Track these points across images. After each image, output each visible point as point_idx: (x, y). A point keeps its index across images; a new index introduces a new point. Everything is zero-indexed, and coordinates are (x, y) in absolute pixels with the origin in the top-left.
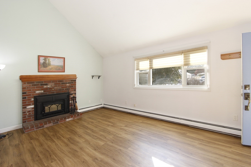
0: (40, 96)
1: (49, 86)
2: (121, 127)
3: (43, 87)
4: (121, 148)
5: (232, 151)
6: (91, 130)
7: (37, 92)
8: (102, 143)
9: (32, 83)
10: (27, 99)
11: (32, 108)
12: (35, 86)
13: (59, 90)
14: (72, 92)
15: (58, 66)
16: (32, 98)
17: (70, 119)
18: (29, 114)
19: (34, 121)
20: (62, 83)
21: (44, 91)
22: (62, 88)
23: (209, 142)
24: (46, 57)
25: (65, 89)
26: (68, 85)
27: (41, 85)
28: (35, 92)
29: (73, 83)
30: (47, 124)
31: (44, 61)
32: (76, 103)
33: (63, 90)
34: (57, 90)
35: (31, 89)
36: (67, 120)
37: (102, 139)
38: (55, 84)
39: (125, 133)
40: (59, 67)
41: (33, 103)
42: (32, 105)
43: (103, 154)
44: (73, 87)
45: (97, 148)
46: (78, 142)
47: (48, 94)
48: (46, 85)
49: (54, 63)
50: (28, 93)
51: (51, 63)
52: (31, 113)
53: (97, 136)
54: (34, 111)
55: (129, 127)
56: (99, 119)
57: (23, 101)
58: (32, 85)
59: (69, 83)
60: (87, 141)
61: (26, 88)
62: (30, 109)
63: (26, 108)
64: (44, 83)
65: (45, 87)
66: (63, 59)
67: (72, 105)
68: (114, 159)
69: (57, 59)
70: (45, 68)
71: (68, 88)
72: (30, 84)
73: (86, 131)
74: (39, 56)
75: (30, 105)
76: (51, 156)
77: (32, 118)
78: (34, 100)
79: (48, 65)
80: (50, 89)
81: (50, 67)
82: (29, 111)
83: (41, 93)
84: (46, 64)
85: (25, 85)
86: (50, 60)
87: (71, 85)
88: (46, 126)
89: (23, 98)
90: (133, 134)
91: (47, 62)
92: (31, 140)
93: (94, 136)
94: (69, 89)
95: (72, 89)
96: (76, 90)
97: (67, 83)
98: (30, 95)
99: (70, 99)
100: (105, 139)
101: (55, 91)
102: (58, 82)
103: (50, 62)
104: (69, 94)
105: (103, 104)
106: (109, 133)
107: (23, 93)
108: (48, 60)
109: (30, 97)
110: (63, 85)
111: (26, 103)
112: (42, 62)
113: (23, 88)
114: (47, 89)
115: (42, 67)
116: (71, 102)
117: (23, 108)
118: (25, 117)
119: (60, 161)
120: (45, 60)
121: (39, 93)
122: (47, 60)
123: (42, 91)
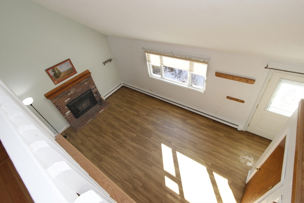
0: (70, 102)
1: (72, 93)
2: (144, 117)
3: (68, 95)
4: (147, 138)
5: (206, 134)
6: (123, 122)
7: (66, 101)
8: (135, 135)
9: (57, 97)
10: (62, 109)
11: (70, 113)
12: (62, 98)
13: (81, 91)
14: (93, 87)
15: (68, 70)
16: (65, 106)
17: (102, 111)
18: (70, 117)
19: (76, 119)
20: (81, 85)
21: (71, 98)
22: (83, 88)
23: (197, 127)
24: (53, 68)
25: (85, 88)
26: (86, 83)
27: (65, 94)
28: (64, 102)
29: (89, 79)
30: (88, 121)
31: (53, 73)
32: (100, 95)
33: (84, 89)
34: (80, 92)
35: (61, 101)
36: (100, 112)
37: (134, 130)
38: (75, 88)
39: (148, 123)
40: (70, 71)
41: (68, 109)
42: (68, 111)
43: (137, 144)
44: (91, 83)
45: (133, 140)
46: (120, 136)
47: (75, 98)
48: (69, 92)
49: (63, 69)
50: (60, 105)
51: (61, 71)
52: (71, 116)
53: (129, 128)
54: (72, 113)
55: (150, 116)
56: (125, 107)
57: (60, 111)
58: (59, 98)
59: (86, 82)
60: (124, 134)
61: (56, 102)
62: (68, 114)
63: (65, 115)
64: (66, 92)
65: (69, 94)
66: (68, 62)
67: (97, 97)
68: (144, 147)
69: (63, 65)
70: (59, 79)
71: (87, 86)
72: (57, 98)
73: (120, 124)
74: (47, 71)
75: (66, 112)
76: (109, 149)
77: (74, 119)
78: (68, 107)
79: (59, 74)
80: (74, 94)
81: (62, 75)
82: (69, 116)
83: (70, 100)
84: (57, 74)
85: (54, 101)
86: (59, 69)
87: (89, 82)
88: (88, 122)
89: (59, 110)
90: (153, 123)
91: (57, 72)
92: (88, 137)
93: (128, 128)
94: (89, 86)
95: (90, 85)
96: (94, 84)
97: (84, 83)
98: (62, 105)
99: (94, 93)
100: (136, 131)
101: (79, 94)
102: (77, 86)
103: (59, 70)
104: (91, 91)
105: (122, 83)
106: (136, 124)
107: (57, 107)
108: (57, 69)
109: (63, 107)
110: (82, 86)
111: (63, 112)
112: (53, 74)
113: (54, 104)
114: (71, 95)
115: (56, 79)
116: (95, 95)
117: (64, 116)
118: (69, 120)
119: (116, 152)
120: (54, 71)
121: (68, 101)
122: (55, 70)
123: (69, 99)
